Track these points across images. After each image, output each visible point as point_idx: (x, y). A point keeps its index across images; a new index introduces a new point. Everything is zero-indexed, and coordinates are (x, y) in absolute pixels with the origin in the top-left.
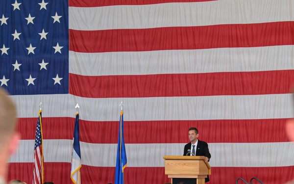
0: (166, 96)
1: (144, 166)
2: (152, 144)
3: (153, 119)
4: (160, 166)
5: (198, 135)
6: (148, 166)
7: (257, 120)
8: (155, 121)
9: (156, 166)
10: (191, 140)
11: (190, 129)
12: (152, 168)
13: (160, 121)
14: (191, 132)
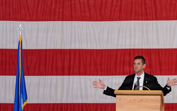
0: (63, 20)
1: (37, 102)
2: (47, 77)
3: (49, 47)
4: (57, 103)
5: (145, 65)
6: (42, 103)
7: (172, 49)
8: (50, 50)
9: (52, 102)
10: (136, 71)
11: (136, 58)
12: (46, 104)
13: (56, 50)
14: (137, 61)
